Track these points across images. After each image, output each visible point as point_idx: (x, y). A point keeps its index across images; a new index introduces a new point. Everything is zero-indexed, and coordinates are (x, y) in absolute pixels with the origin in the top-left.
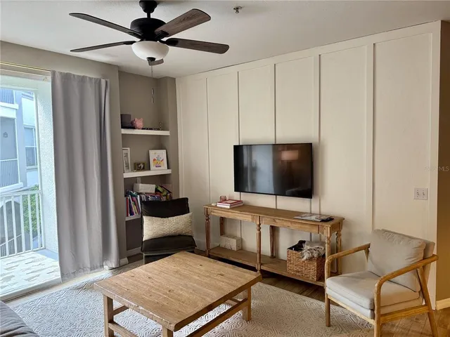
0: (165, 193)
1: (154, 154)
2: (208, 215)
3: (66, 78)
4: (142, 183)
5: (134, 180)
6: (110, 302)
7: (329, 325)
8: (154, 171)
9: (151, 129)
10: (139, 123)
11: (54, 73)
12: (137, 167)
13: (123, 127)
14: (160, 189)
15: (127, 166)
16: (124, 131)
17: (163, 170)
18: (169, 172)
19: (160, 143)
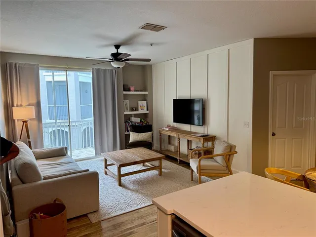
0: (145, 123)
1: (140, 103)
2: (161, 134)
3: (98, 71)
4: (135, 117)
5: (131, 115)
6: (106, 160)
7: (192, 180)
8: (140, 112)
9: (138, 91)
10: (132, 88)
11: (93, 69)
12: (132, 110)
13: (124, 90)
14: (142, 120)
15: (127, 109)
16: (125, 93)
17: (145, 111)
18: (148, 112)
19: (144, 98)
